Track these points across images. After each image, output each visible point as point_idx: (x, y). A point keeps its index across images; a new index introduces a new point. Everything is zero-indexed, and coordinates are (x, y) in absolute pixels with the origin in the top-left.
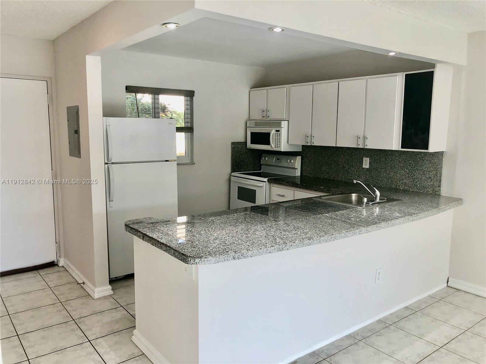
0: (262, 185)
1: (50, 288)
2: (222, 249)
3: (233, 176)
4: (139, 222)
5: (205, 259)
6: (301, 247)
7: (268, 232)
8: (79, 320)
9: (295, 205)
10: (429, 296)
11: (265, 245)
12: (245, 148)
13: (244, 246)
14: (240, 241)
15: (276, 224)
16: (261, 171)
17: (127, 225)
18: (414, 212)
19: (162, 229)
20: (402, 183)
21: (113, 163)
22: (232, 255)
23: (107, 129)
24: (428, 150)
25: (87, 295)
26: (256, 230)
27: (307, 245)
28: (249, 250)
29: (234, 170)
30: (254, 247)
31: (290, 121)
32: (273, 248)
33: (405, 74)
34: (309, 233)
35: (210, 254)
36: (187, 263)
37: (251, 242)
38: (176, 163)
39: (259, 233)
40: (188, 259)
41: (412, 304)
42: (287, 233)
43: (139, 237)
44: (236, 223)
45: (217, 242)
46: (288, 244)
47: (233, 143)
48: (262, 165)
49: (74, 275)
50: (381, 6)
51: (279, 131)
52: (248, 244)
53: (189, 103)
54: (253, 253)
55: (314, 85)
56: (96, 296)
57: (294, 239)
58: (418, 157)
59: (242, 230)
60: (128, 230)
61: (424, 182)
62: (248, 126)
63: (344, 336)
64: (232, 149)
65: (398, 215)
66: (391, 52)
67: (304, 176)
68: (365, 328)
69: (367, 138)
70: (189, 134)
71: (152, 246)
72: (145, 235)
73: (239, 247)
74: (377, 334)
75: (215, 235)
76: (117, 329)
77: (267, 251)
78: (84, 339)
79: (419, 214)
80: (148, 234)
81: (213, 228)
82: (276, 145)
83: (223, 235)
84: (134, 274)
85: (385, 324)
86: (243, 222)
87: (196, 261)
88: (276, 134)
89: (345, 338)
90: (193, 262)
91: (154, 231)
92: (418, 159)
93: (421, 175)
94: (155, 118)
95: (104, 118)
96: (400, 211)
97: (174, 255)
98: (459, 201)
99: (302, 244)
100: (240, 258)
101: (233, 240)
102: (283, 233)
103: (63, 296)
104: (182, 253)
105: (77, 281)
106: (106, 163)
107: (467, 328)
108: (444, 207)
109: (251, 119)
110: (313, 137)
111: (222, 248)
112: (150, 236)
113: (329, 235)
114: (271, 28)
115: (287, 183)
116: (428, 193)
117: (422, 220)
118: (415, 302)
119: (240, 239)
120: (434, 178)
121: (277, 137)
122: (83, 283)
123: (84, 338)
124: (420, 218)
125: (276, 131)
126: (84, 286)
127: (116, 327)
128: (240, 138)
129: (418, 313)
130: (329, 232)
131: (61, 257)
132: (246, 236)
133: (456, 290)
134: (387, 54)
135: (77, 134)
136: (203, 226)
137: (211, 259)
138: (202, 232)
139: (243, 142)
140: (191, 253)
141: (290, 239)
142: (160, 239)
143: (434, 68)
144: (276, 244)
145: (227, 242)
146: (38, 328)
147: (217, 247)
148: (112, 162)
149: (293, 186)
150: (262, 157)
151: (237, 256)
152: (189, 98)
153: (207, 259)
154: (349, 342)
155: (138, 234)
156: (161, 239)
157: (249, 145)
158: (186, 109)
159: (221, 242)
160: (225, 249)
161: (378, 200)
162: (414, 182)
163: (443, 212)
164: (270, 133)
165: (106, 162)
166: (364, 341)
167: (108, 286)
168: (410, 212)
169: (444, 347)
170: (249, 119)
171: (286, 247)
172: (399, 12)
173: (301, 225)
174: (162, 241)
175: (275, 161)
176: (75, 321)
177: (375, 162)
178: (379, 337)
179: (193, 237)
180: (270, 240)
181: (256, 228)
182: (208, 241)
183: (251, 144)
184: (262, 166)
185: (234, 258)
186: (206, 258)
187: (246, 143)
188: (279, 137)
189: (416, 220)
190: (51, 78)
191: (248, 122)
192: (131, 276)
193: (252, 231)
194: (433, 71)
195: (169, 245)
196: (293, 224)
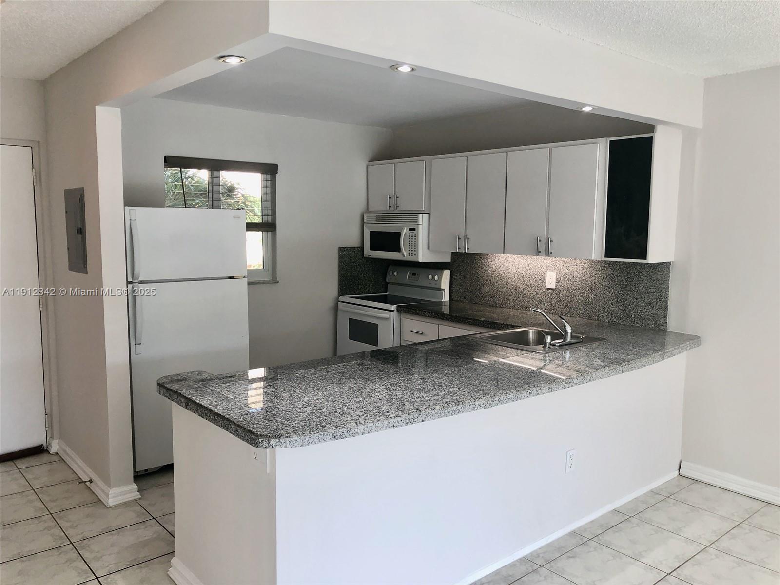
0: (387, 316)
1: (34, 490)
2: (315, 423)
3: (342, 302)
4: (180, 379)
5: (286, 439)
6: (444, 416)
7: (393, 393)
8: (80, 544)
9: (437, 348)
10: (651, 491)
11: (386, 414)
12: (361, 257)
13: (352, 416)
14: (345, 409)
15: (405, 380)
16: (387, 294)
17: (160, 385)
18: (625, 358)
19: (218, 390)
20: (608, 312)
21: (141, 282)
22: (332, 432)
23: (132, 227)
24: (646, 259)
25: (97, 500)
26: (373, 390)
27: (454, 414)
28: (360, 423)
29: (342, 291)
30: (367, 418)
31: (431, 214)
32: (399, 419)
33: (610, 141)
34: (458, 393)
35: (295, 431)
36: (257, 447)
37: (363, 410)
38: (245, 281)
39: (376, 394)
40: (258, 439)
41: (624, 505)
42: (422, 394)
43: (179, 403)
44: (341, 379)
45: (308, 410)
46: (424, 411)
47: (341, 249)
48: (388, 283)
49: (74, 467)
50: (569, 35)
51: (414, 229)
52: (358, 413)
53: (269, 183)
54: (366, 428)
55: (469, 158)
56: (111, 502)
57: (432, 403)
58: (631, 271)
59: (349, 390)
60: (162, 392)
61: (641, 310)
62: (365, 221)
63: (516, 559)
64: (339, 258)
65: (599, 363)
66: (585, 105)
67: (455, 301)
68: (549, 545)
69: (551, 241)
70: (270, 233)
71: (201, 418)
72: (190, 400)
73: (343, 418)
74: (568, 554)
75: (305, 399)
76: (144, 557)
77: (389, 424)
78: (89, 575)
79: (632, 362)
80: (194, 398)
81: (303, 388)
82: (411, 252)
83: (318, 399)
84: (172, 465)
85: (581, 539)
86: (353, 377)
87: (271, 443)
88: (409, 234)
89: (517, 563)
90: (267, 445)
91: (205, 393)
92: (631, 274)
93: (637, 299)
94: (213, 208)
95: (127, 208)
96: (603, 357)
97: (236, 433)
98: (695, 339)
99: (446, 412)
100: (344, 436)
101: (334, 407)
102: (415, 394)
103: (55, 504)
104: (248, 430)
105: (80, 478)
106: (128, 283)
107: (709, 541)
108: (671, 349)
109: (369, 210)
110: (468, 239)
111: (315, 420)
112: (198, 402)
113: (489, 396)
114: (394, 67)
115: (428, 312)
116: (647, 327)
117: (637, 371)
118: (630, 501)
119: (346, 406)
120: (656, 303)
121: (412, 239)
122: (89, 481)
123: (87, 573)
124: (634, 368)
125: (410, 229)
126: (92, 486)
127: (144, 554)
128: (352, 240)
129: (634, 520)
130: (489, 392)
131: (53, 438)
132: (356, 399)
133: (692, 481)
134: (579, 110)
135: (81, 234)
136: (287, 385)
137: (296, 438)
138: (284, 395)
139: (358, 247)
140: (264, 430)
141: (427, 404)
142: (213, 406)
143: (654, 132)
144: (404, 412)
145: (324, 410)
146: (13, 557)
147: (307, 419)
148: (140, 280)
149: (437, 318)
150: (388, 271)
151: (339, 433)
152: (268, 176)
153: (290, 439)
154: (523, 569)
155: (178, 399)
156: (216, 406)
157: (368, 252)
158: (265, 194)
159: (315, 411)
160: (320, 422)
161: (569, 340)
162: (625, 310)
163: (669, 357)
164: (400, 233)
165: (130, 280)
166: (547, 566)
167: (132, 484)
168: (618, 358)
169: (674, 574)
170: (367, 210)
171: (420, 416)
172: (597, 45)
173: (445, 380)
174: (216, 411)
175: (409, 277)
176: (73, 545)
177: (565, 279)
178: (572, 560)
179: (268, 403)
180: (395, 406)
181: (373, 387)
182: (292, 409)
183: (370, 249)
184: (388, 285)
185: (334, 437)
186: (287, 437)
187: (362, 248)
188: (415, 239)
189: (628, 371)
190: (38, 142)
191: (365, 215)
192: (168, 469)
193: (366, 391)
194: (652, 137)
195: (227, 416)
196: (432, 379)
